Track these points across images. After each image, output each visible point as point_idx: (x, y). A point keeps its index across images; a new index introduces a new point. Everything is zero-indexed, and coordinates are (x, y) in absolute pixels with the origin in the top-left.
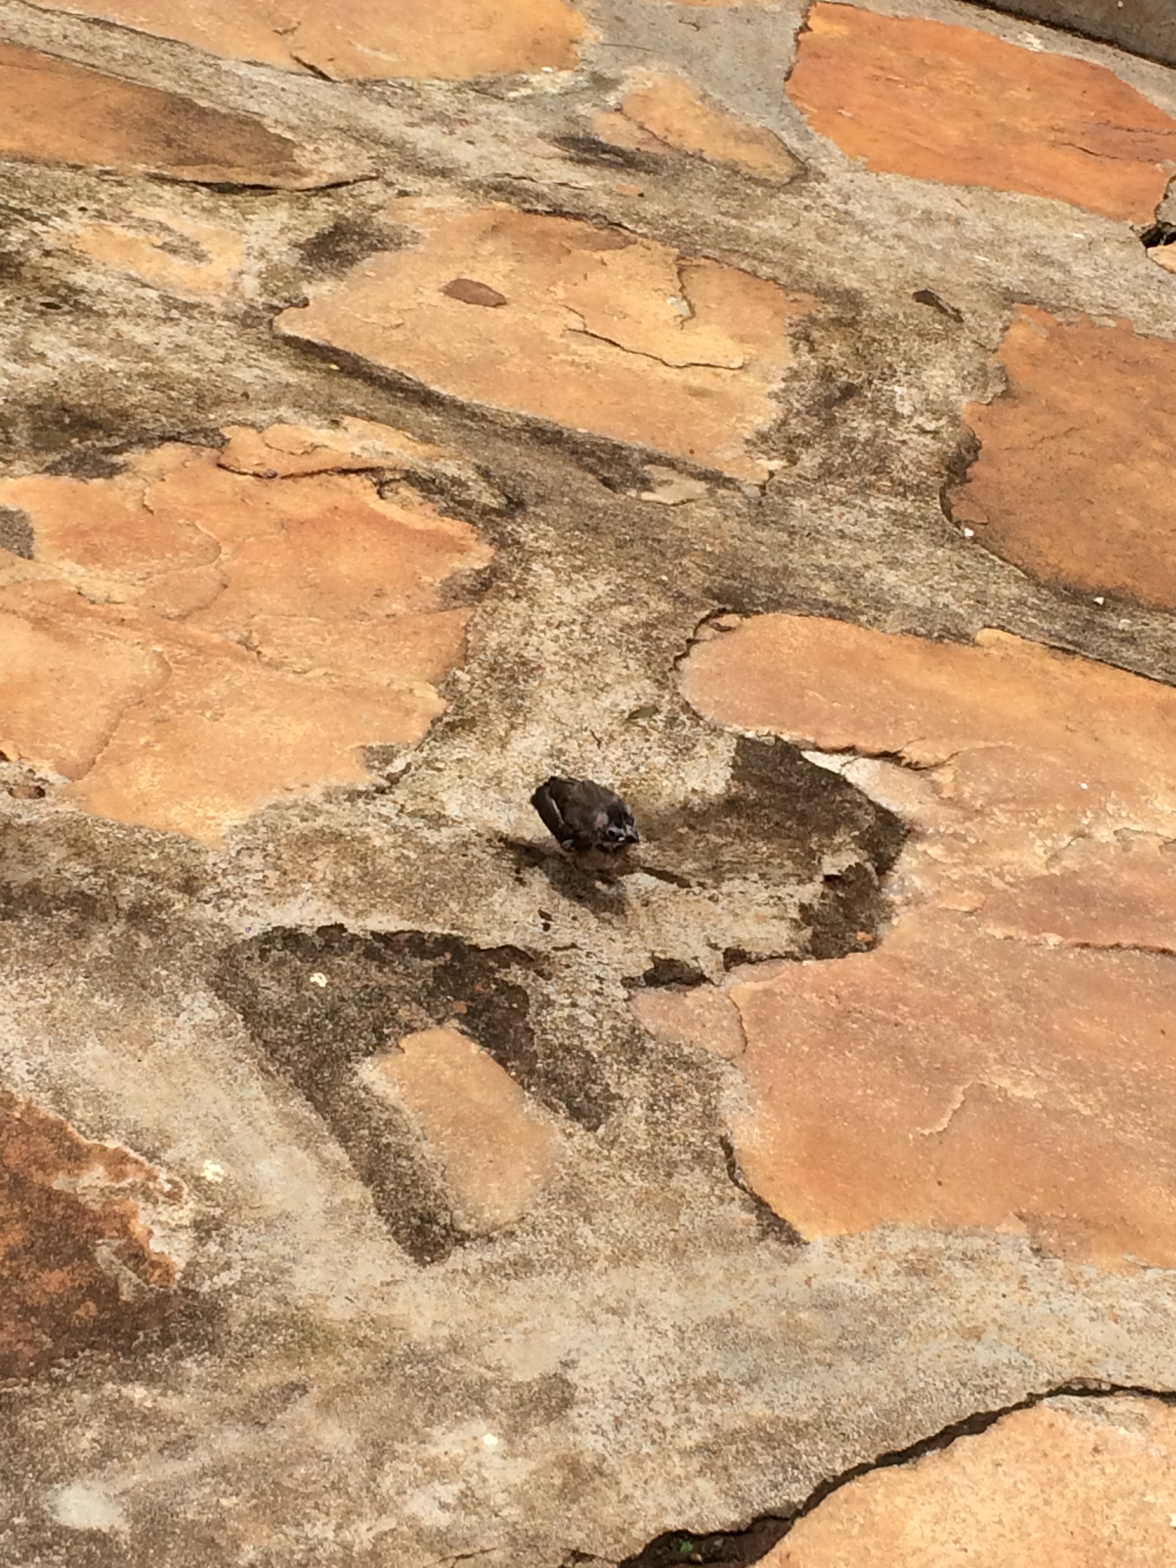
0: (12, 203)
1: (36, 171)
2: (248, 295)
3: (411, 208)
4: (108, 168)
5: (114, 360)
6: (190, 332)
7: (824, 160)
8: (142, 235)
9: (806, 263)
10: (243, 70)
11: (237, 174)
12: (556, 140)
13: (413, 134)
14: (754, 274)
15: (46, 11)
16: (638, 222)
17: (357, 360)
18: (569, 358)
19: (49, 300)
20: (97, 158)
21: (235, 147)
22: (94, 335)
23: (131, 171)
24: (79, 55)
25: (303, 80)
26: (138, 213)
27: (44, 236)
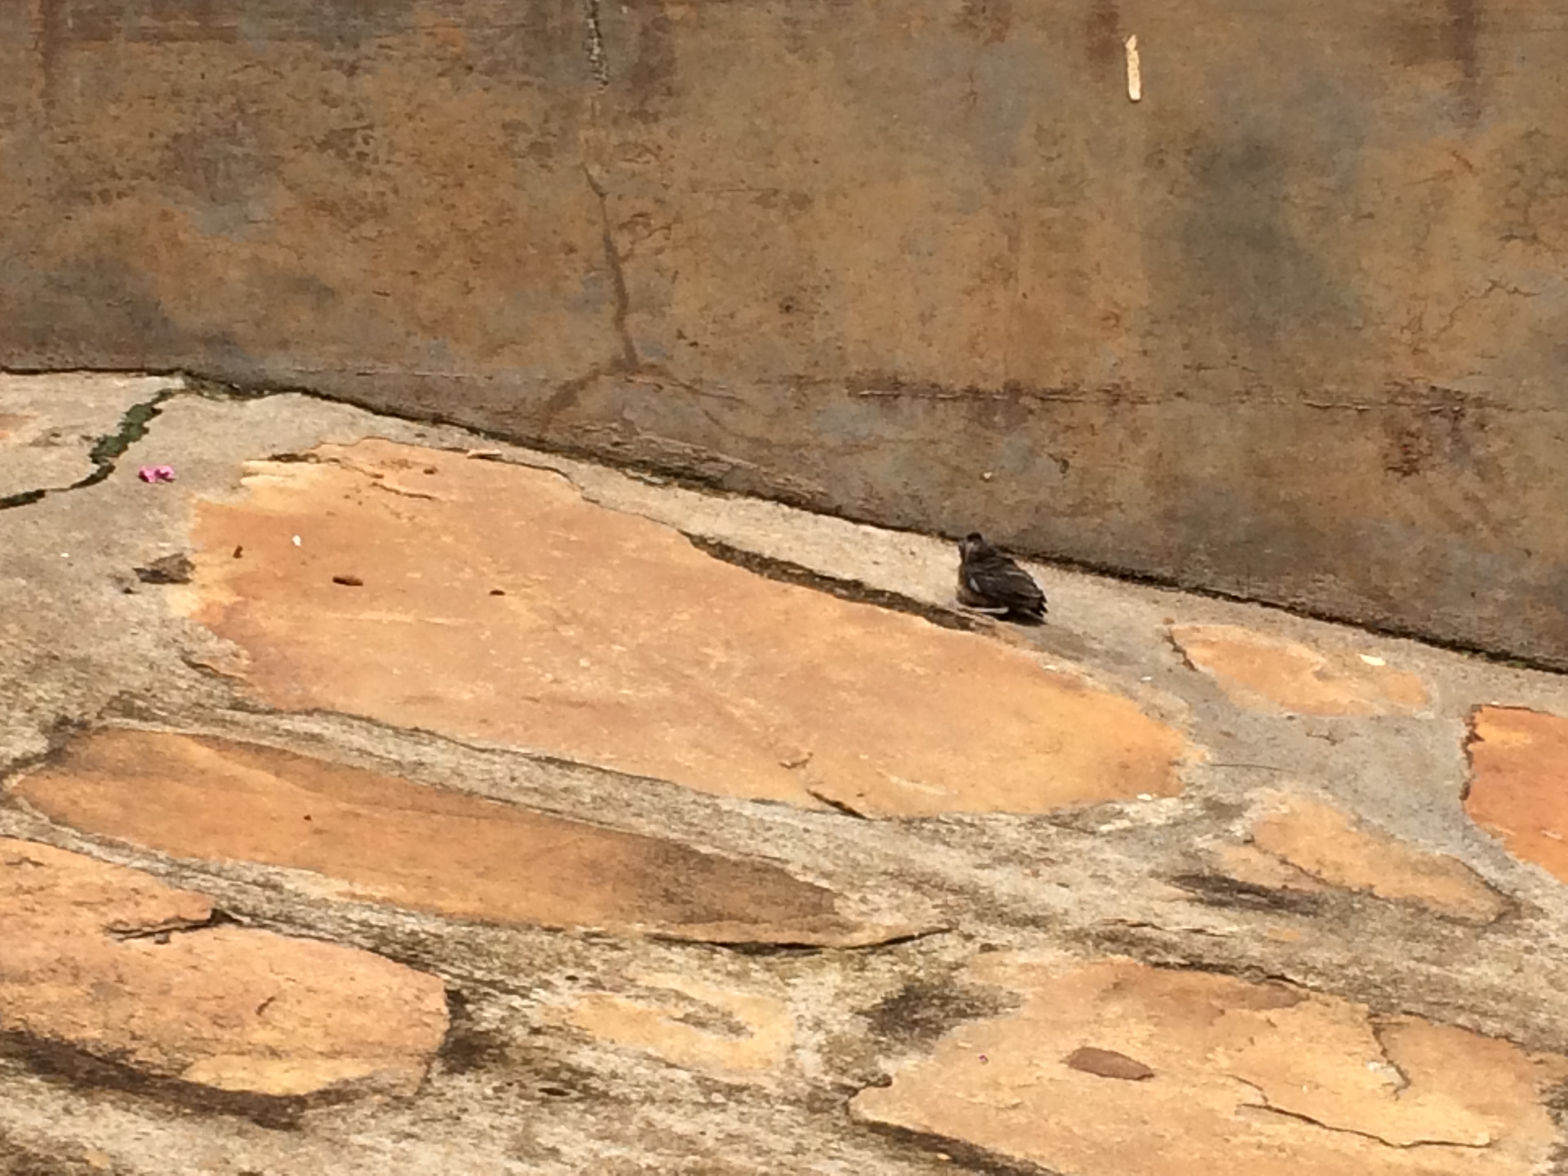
0: (478, 974)
1: (503, 936)
2: (810, 1074)
3: (1001, 964)
4: (595, 929)
5: (650, 1155)
6: (742, 1118)
7: (1537, 892)
8: (655, 1006)
9: (1543, 1016)
10: (749, 810)
11: (766, 931)
12: (1177, 879)
13: (984, 877)
14: (1479, 1032)
15: (483, 751)
16: (1306, 974)
17: (970, 1148)
18: (1254, 1140)
19: (548, 1085)
20: (581, 918)
21: (757, 901)
22: (617, 1125)
23: (625, 931)
24: (536, 800)
25: (828, 819)
26: (644, 980)
27: (527, 1011)
